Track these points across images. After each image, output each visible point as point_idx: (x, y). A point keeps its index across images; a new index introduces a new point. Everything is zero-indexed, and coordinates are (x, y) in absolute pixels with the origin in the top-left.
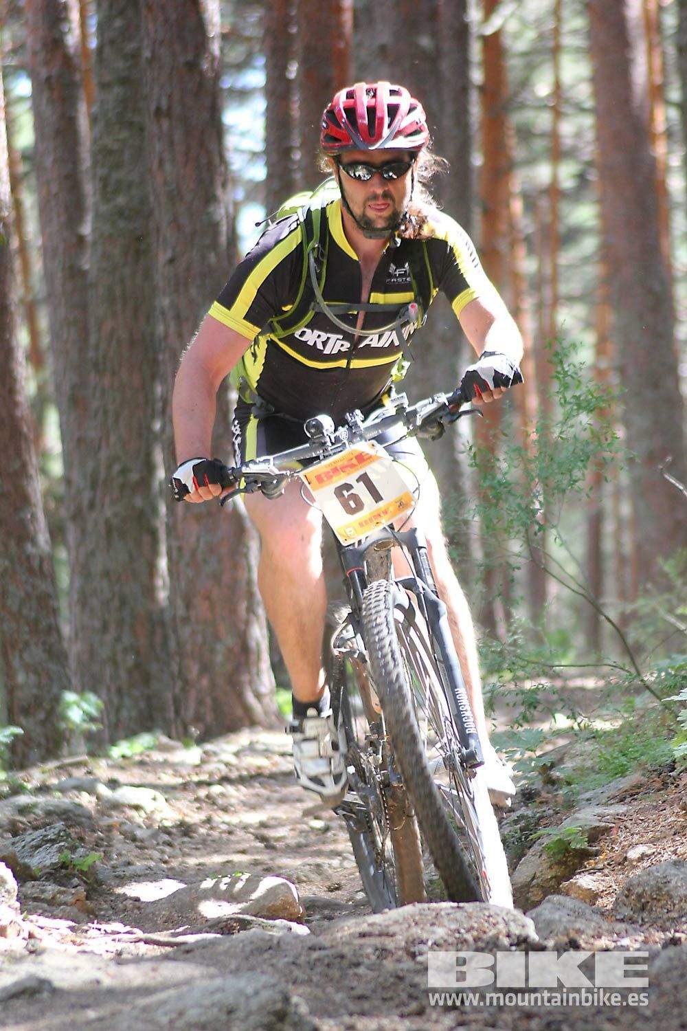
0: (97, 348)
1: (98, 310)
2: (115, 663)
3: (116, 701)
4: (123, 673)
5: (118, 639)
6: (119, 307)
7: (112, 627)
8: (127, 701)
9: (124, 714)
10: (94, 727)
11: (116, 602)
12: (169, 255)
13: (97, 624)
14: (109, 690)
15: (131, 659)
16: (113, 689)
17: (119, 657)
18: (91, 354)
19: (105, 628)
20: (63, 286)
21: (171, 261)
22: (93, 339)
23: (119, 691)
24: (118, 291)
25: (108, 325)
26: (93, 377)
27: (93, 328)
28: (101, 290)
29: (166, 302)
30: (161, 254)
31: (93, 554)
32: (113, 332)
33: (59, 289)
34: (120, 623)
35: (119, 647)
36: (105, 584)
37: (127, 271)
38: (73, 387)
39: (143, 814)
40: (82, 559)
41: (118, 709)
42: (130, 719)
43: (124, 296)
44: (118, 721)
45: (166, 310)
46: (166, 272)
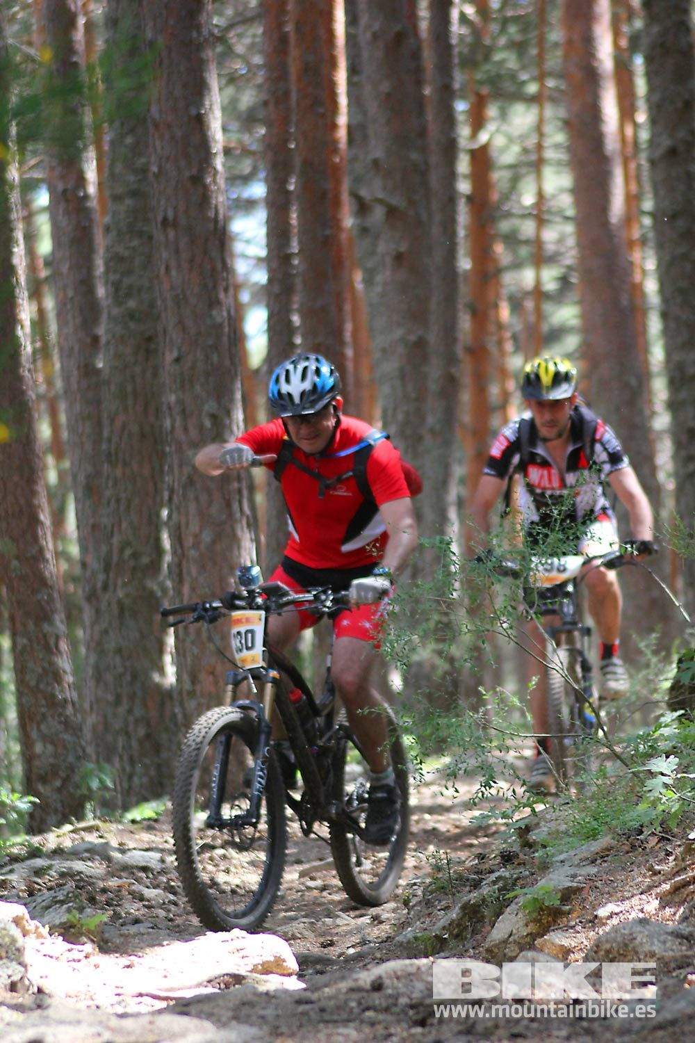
0: (109, 440)
1: (110, 405)
2: (127, 733)
3: (128, 769)
4: (134, 744)
5: (130, 711)
6: (130, 402)
7: (125, 700)
8: (139, 769)
9: (136, 780)
10: (107, 794)
11: (128, 678)
12: (175, 354)
13: (110, 698)
14: (121, 757)
15: (142, 732)
16: (125, 758)
17: (131, 728)
18: (104, 446)
19: (118, 702)
20: (78, 383)
21: (177, 360)
22: (106, 434)
23: (132, 761)
24: (129, 388)
25: (120, 420)
26: (106, 467)
27: (106, 422)
28: (113, 387)
29: (173, 398)
30: (167, 353)
31: (106, 632)
32: (124, 427)
33: (75, 386)
34: (132, 697)
35: (131, 719)
36: (118, 660)
37: (138, 369)
38: (88, 477)
39: (151, 876)
40: (96, 637)
41: (130, 777)
42: (141, 786)
43: (135, 392)
44: (130, 787)
45: (172, 405)
46: (172, 371)
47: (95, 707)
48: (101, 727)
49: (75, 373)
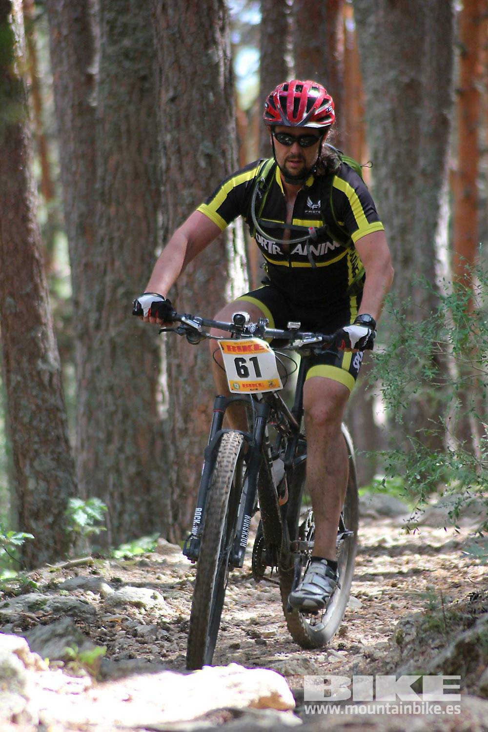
0: (103, 179)
1: (105, 144)
2: (118, 471)
3: (118, 506)
4: (125, 482)
5: (121, 449)
6: (124, 141)
7: (116, 437)
8: (129, 507)
9: (126, 518)
10: (97, 530)
11: (120, 416)
12: (171, 94)
13: (102, 436)
14: (112, 495)
15: (132, 469)
16: (116, 495)
17: (122, 465)
18: (98, 185)
19: (109, 439)
20: (73, 121)
21: (173, 100)
22: (100, 172)
23: (122, 496)
24: (123, 128)
25: (114, 159)
26: (100, 206)
27: (100, 160)
28: (107, 126)
29: (168, 137)
30: (163, 92)
31: (98, 370)
32: (118, 165)
33: (69, 125)
34: (123, 435)
35: (122, 457)
36: (109, 398)
37: (132, 108)
38: (81, 216)
39: (144, 612)
40: (88, 375)
41: (121, 514)
42: (132, 523)
43: (129, 131)
44: (121, 525)
45: (167, 145)
46: (168, 110)
47: (86, 445)
48: (91, 466)
49: (69, 111)
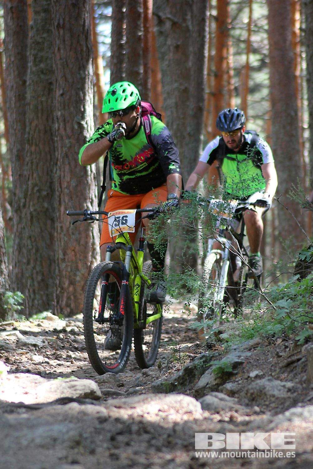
0: (29, 133)
1: (30, 115)
2: (32, 279)
3: (32, 296)
4: (36, 284)
5: (34, 268)
6: (40, 115)
7: (32, 262)
8: (38, 297)
9: (36, 302)
10: (19, 308)
11: (34, 251)
12: (61, 92)
13: (25, 261)
14: (29, 290)
15: (39, 278)
16: (31, 290)
17: (34, 276)
18: (26, 136)
19: (28, 263)
20: (15, 104)
21: (62, 95)
22: (27, 130)
23: (34, 291)
24: (40, 107)
25: (35, 123)
26: (27, 146)
27: (28, 123)
28: (31, 107)
29: (59, 114)
30: (57, 91)
31: (24, 228)
32: (37, 126)
34: (36, 261)
35: (35, 271)
36: (29, 242)
37: (44, 98)
38: (18, 151)
39: (37, 349)
40: (19, 230)
41: (33, 300)
42: (39, 304)
43: (42, 110)
44: (33, 305)
45: (59, 117)
46: (59, 100)
48: (20, 275)
